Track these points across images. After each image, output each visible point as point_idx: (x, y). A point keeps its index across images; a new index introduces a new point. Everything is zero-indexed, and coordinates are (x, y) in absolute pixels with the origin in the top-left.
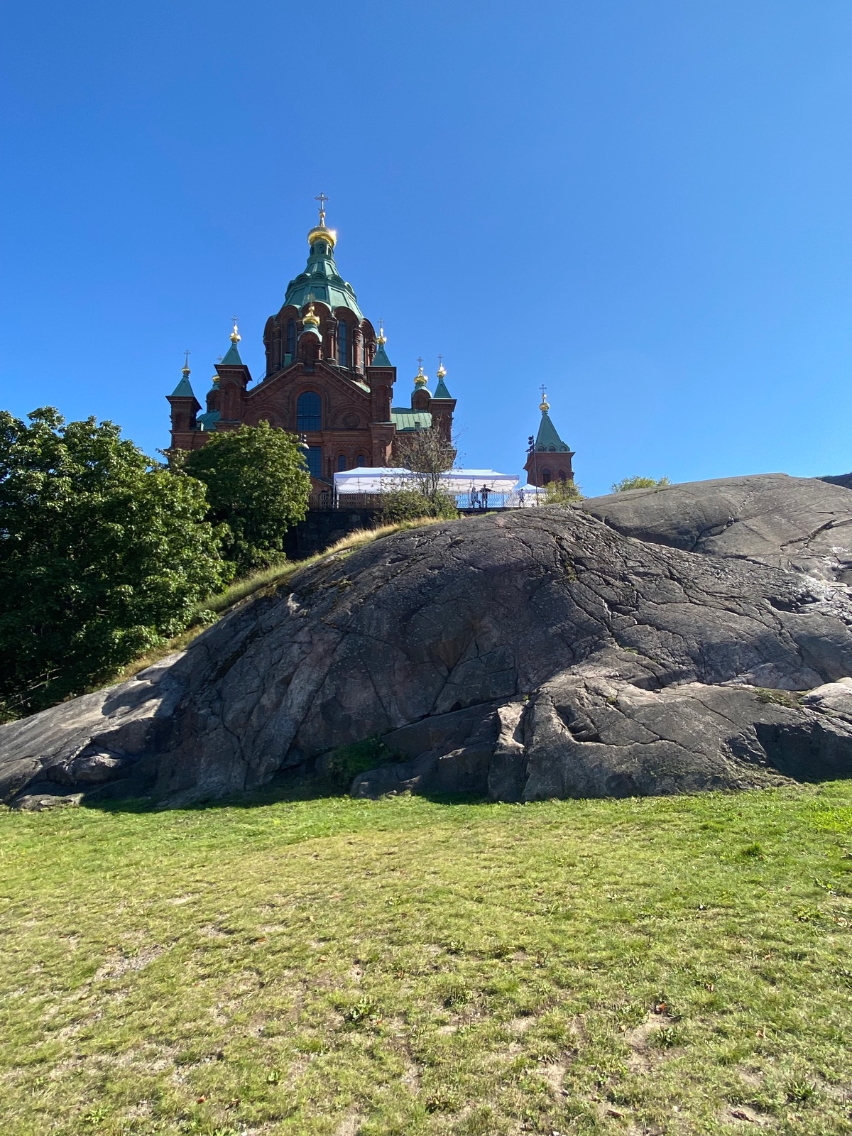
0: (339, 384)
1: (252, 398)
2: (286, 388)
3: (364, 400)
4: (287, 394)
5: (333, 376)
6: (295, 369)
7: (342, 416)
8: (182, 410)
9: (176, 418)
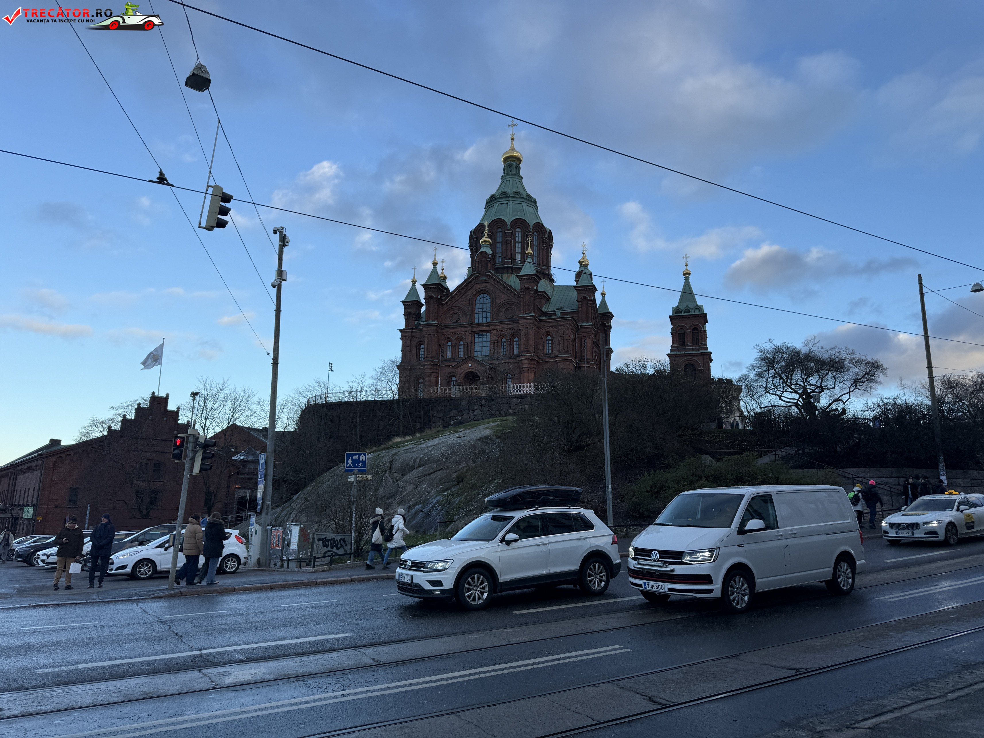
0: (502, 287)
1: (446, 303)
2: (468, 293)
3: (518, 297)
4: (468, 297)
5: (498, 282)
6: (473, 279)
7: (504, 310)
8: (410, 310)
9: (407, 315)
